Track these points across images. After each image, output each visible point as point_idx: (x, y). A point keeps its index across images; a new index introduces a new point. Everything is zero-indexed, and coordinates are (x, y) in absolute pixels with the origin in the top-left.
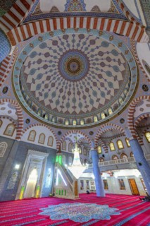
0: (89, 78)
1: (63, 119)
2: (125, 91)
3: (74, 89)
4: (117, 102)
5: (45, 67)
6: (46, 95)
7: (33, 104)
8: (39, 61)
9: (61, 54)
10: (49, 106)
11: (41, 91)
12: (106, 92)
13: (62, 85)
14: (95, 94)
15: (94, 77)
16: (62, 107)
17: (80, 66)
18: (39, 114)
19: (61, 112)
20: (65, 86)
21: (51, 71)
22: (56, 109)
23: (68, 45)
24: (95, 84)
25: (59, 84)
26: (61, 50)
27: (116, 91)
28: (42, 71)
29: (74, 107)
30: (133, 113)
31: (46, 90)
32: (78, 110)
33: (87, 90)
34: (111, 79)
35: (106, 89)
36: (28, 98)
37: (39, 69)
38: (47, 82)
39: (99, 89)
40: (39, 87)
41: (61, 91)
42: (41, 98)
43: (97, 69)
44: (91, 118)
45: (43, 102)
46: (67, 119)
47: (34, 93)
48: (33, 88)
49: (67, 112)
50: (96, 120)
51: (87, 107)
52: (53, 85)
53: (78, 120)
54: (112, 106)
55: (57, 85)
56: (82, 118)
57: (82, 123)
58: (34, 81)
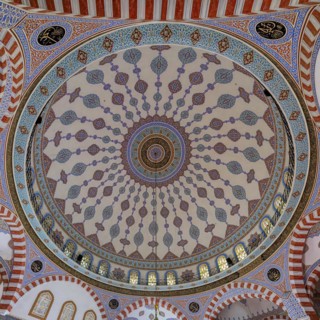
0: (189, 180)
1: (126, 270)
2: (278, 202)
3: (154, 203)
4: (256, 230)
5: (93, 150)
6: (90, 213)
7: (56, 227)
8: (81, 136)
9: (130, 124)
10: (94, 238)
11: (78, 200)
12: (228, 209)
13: (127, 192)
14: (202, 214)
15: (200, 178)
16: (125, 242)
17: (168, 154)
18: (68, 253)
19: (123, 252)
20: (133, 195)
21: (105, 160)
22: (109, 246)
23: (146, 107)
24: (202, 193)
25: (122, 190)
26: (129, 115)
27: (253, 204)
28: (86, 158)
29: (154, 244)
30: (302, 253)
31: (91, 202)
32: (161, 251)
33: (184, 206)
34: (239, 180)
35: (228, 202)
36: (44, 210)
37: (78, 152)
38: (94, 184)
39: (212, 203)
40: (74, 192)
41: (125, 205)
42: (77, 218)
43: (207, 159)
44: (193, 269)
45: (80, 227)
46: (136, 269)
47: (61, 203)
48: (61, 192)
49: (136, 255)
50: (205, 275)
51: (182, 243)
52: (108, 192)
53: (162, 274)
54: (246, 240)
55: (116, 192)
56: (171, 270)
57: (171, 282)
58: (64, 177)
